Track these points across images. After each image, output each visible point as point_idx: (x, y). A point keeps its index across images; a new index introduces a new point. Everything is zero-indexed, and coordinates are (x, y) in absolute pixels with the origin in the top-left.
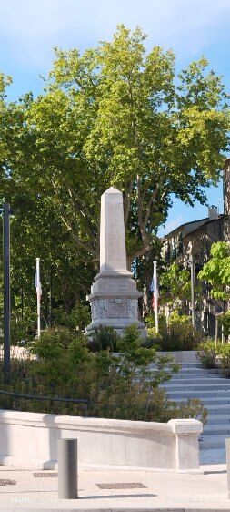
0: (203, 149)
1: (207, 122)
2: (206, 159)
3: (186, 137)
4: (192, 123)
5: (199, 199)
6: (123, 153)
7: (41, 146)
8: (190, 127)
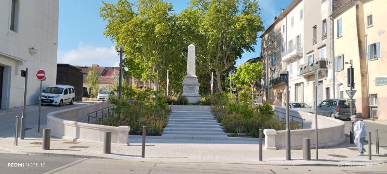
0: (247, 30)
1: (247, 19)
2: (247, 34)
3: (239, 26)
4: (241, 20)
5: (252, 49)
6: (212, 31)
7: (184, 29)
8: (241, 22)
